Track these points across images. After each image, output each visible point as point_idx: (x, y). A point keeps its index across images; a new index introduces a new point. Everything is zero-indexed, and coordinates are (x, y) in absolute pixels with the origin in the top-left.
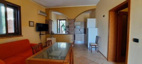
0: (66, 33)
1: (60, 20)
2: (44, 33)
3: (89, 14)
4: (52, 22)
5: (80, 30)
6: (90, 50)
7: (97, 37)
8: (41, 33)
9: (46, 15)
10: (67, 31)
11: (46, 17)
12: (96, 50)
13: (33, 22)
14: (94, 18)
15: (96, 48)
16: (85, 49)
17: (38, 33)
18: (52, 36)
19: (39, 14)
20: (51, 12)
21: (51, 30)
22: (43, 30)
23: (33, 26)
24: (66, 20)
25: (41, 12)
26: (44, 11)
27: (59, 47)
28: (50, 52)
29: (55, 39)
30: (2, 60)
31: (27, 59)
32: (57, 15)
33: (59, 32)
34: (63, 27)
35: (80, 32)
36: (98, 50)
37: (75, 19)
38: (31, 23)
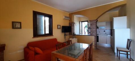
0: (88, 34)
1: (82, 22)
2: (68, 33)
3: (118, 11)
4: (75, 25)
5: (105, 31)
6: (117, 56)
7: (128, 40)
8: (66, 34)
9: (69, 19)
10: (90, 33)
11: (69, 20)
12: (127, 57)
13: (60, 25)
14: (125, 15)
15: (127, 54)
16: (111, 54)
17: (63, 34)
18: (74, 36)
19: (64, 19)
20: (74, 16)
21: (74, 31)
22: (67, 32)
23: (60, 29)
24: (87, 21)
25: (65, 17)
26: (68, 16)
27: (81, 47)
28: (70, 51)
29: (77, 40)
30: (42, 50)
31: (52, 52)
32: (79, 18)
33: (81, 33)
34: (86, 28)
35: (106, 33)
36: (131, 58)
37: (97, 19)
38: (58, 26)
